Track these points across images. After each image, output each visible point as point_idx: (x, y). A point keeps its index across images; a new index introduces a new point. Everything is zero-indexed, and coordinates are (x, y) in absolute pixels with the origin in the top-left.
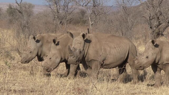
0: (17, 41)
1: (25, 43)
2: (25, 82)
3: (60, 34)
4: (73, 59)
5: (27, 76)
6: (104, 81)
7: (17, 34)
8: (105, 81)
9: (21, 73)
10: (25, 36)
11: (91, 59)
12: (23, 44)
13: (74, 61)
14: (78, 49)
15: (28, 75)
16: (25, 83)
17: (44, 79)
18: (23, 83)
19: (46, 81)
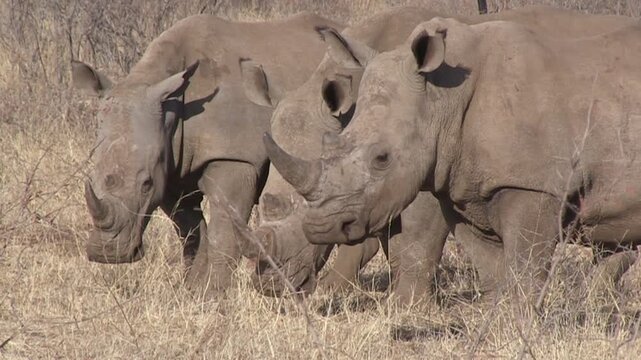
0: (18, 60)
1: (64, 69)
2: (73, 327)
3: (291, 16)
4: (321, 210)
5: (80, 291)
6: (582, 324)
7: (17, 14)
8: (590, 329)
9: (43, 267)
10: (66, 27)
11: (495, 183)
12: (54, 81)
13: (328, 227)
14: (367, 142)
15: (89, 282)
16: (69, 333)
17: (192, 306)
18: (57, 331)
19: (202, 321)
